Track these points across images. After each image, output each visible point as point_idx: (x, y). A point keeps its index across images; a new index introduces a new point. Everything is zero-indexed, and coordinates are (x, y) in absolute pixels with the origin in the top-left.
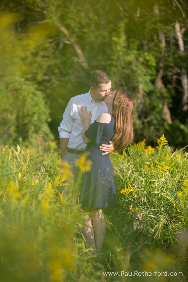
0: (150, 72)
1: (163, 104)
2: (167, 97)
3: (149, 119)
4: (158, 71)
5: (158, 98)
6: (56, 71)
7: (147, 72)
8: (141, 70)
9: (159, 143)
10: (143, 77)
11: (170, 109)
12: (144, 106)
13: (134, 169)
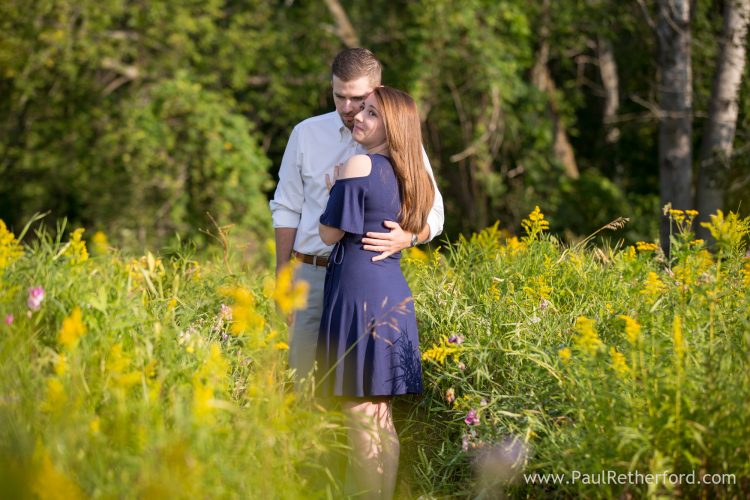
0: (516, 50)
1: (555, 131)
2: (565, 112)
3: (520, 169)
4: (536, 48)
5: (541, 114)
6: (281, 61)
7: (508, 51)
8: (491, 47)
9: (527, 228)
10: (499, 64)
11: (572, 140)
12: (506, 138)
13: (464, 298)
